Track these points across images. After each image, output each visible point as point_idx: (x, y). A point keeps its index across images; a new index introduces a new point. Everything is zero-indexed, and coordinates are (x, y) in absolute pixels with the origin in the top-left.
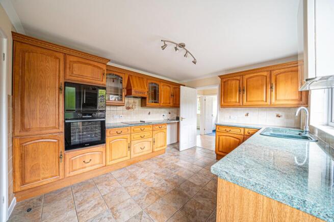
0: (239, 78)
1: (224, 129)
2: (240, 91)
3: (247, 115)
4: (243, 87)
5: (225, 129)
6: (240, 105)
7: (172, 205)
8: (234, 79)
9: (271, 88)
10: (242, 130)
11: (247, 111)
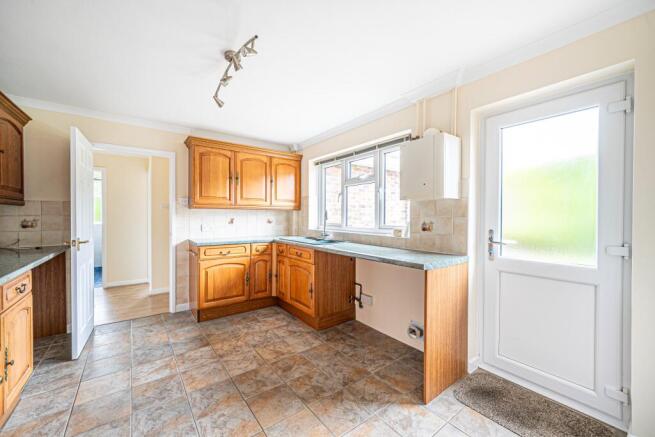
0: (229, 154)
1: (217, 251)
2: (230, 178)
3: (232, 222)
4: (237, 173)
5: (220, 250)
6: (231, 205)
7: (291, 412)
8: (220, 154)
9: (271, 181)
10: (248, 246)
11: (231, 214)
